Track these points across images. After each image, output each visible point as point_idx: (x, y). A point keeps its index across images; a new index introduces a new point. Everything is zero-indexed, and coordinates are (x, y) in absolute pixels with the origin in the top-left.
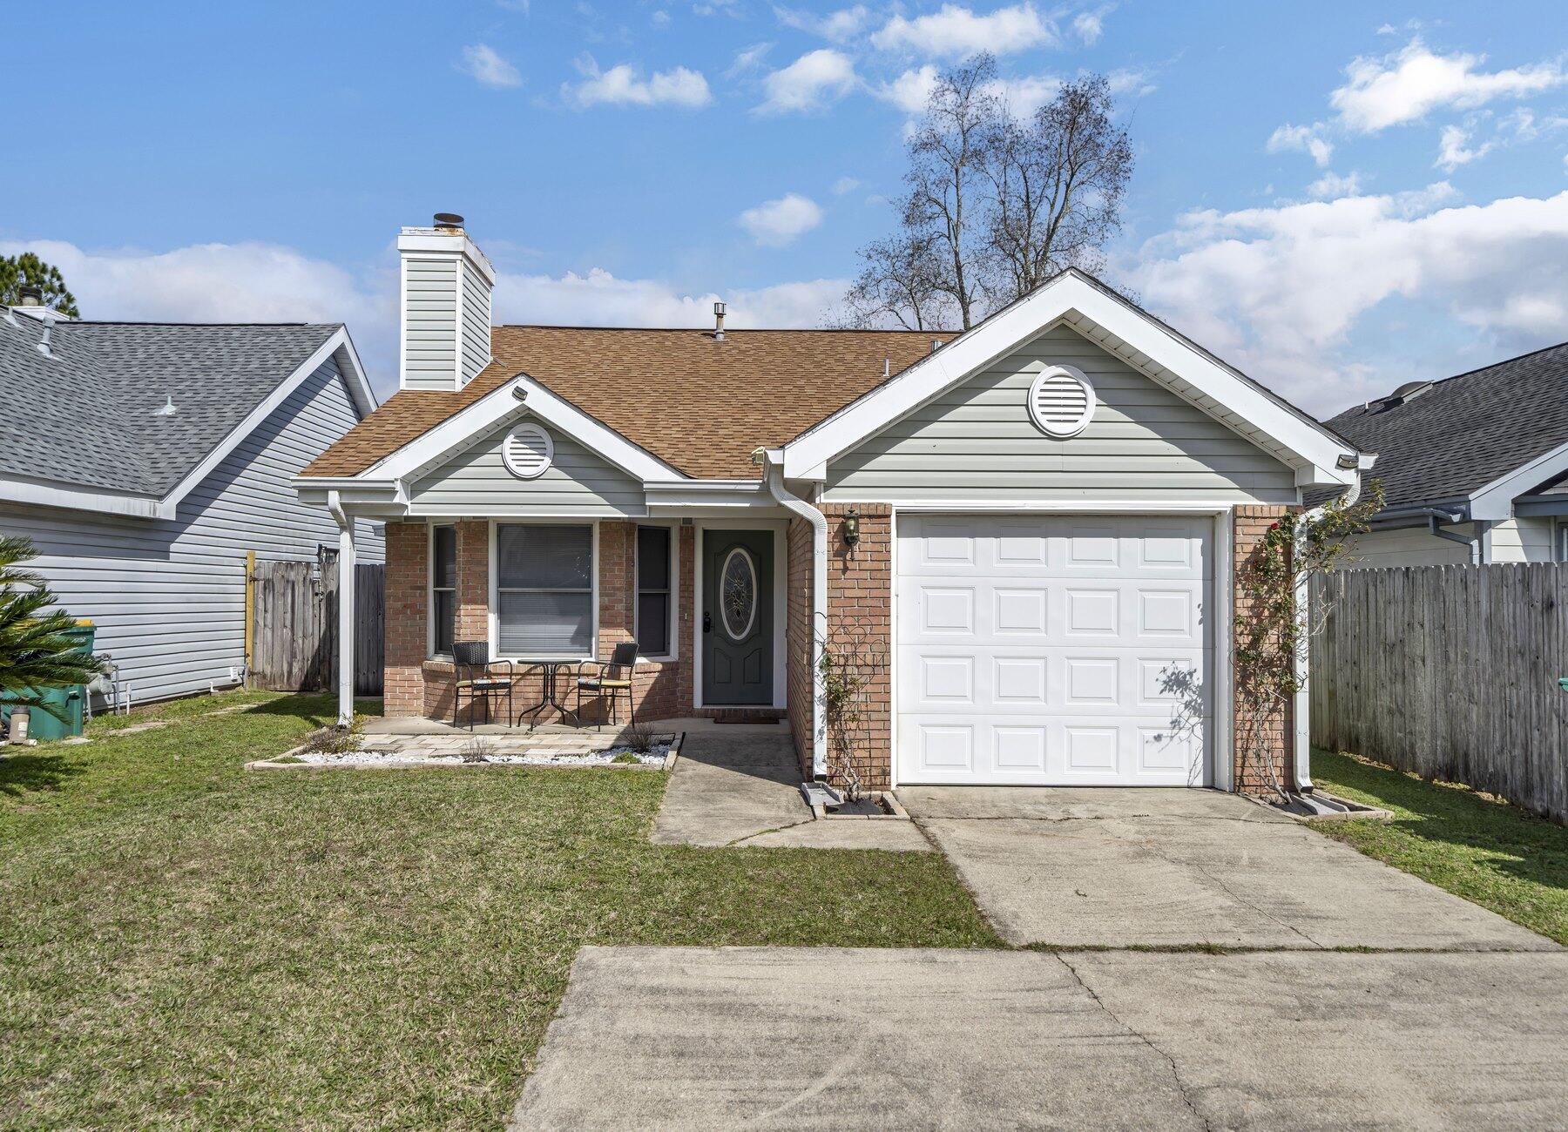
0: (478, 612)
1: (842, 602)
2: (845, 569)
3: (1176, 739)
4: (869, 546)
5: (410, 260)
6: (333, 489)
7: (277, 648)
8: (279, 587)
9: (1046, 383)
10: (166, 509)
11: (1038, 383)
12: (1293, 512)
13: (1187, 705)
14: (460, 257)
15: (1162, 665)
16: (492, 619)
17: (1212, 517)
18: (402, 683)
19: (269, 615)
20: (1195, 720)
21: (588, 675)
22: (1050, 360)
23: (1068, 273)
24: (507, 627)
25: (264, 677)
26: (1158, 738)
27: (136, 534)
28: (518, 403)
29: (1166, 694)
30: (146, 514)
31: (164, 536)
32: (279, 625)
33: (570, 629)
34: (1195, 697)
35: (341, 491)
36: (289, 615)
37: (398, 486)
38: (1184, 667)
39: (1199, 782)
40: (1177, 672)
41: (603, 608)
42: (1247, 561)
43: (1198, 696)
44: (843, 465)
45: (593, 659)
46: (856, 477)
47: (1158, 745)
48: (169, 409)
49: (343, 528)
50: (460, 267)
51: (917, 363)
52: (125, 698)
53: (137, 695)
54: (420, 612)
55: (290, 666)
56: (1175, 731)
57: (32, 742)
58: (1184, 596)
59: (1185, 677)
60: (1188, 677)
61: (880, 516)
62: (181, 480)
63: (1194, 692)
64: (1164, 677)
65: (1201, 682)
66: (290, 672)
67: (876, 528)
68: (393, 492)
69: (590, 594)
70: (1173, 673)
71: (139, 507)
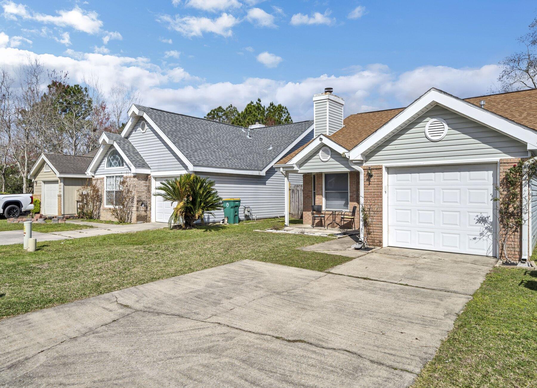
0: (320, 197)
1: (368, 193)
2: (369, 184)
3: (482, 239)
4: (376, 178)
5: (316, 103)
6: (281, 167)
7: (295, 207)
8: (295, 191)
9: (431, 124)
10: (263, 173)
11: (428, 125)
12: (523, 160)
13: (486, 228)
14: (327, 100)
15: (476, 214)
16: (324, 199)
17: (496, 163)
18: (307, 216)
19: (293, 199)
20: (489, 233)
21: (347, 215)
22: (432, 117)
23: (432, 90)
24: (327, 201)
25: (292, 214)
26: (475, 239)
27: (257, 179)
28: (321, 142)
29: (478, 224)
30: (257, 174)
31: (264, 179)
32: (295, 201)
33: (343, 202)
34: (489, 226)
35: (283, 168)
36: (298, 199)
37: (295, 166)
38: (485, 215)
39: (491, 254)
40: (482, 217)
41: (351, 196)
42: (504, 178)
43: (491, 225)
44: (369, 155)
45: (348, 211)
46: (373, 158)
47: (475, 241)
48: (271, 148)
49: (285, 177)
50: (328, 103)
51: (385, 124)
52: (254, 217)
53: (257, 217)
54: (310, 197)
55: (298, 212)
56: (482, 237)
57: (228, 224)
58: (485, 191)
59: (486, 218)
60: (487, 219)
61: (380, 169)
62: (267, 166)
63: (489, 224)
64: (477, 218)
65: (492, 220)
66: (298, 214)
67: (378, 172)
68: (293, 167)
69: (348, 192)
70: (481, 217)
71: (256, 173)
